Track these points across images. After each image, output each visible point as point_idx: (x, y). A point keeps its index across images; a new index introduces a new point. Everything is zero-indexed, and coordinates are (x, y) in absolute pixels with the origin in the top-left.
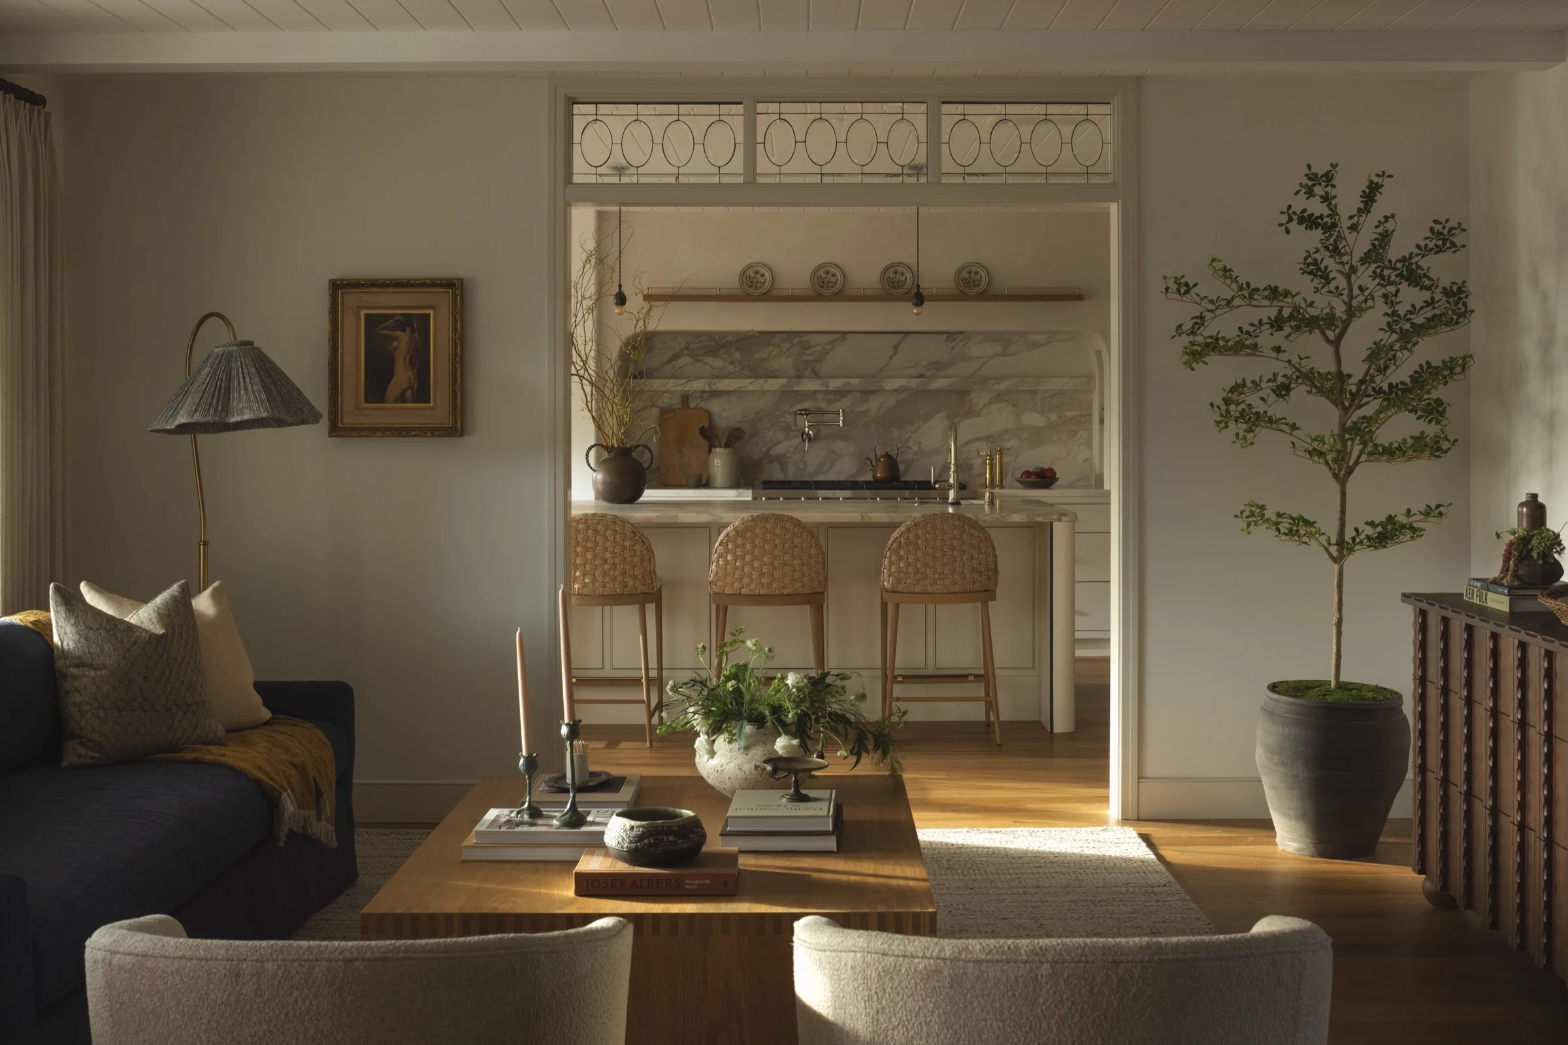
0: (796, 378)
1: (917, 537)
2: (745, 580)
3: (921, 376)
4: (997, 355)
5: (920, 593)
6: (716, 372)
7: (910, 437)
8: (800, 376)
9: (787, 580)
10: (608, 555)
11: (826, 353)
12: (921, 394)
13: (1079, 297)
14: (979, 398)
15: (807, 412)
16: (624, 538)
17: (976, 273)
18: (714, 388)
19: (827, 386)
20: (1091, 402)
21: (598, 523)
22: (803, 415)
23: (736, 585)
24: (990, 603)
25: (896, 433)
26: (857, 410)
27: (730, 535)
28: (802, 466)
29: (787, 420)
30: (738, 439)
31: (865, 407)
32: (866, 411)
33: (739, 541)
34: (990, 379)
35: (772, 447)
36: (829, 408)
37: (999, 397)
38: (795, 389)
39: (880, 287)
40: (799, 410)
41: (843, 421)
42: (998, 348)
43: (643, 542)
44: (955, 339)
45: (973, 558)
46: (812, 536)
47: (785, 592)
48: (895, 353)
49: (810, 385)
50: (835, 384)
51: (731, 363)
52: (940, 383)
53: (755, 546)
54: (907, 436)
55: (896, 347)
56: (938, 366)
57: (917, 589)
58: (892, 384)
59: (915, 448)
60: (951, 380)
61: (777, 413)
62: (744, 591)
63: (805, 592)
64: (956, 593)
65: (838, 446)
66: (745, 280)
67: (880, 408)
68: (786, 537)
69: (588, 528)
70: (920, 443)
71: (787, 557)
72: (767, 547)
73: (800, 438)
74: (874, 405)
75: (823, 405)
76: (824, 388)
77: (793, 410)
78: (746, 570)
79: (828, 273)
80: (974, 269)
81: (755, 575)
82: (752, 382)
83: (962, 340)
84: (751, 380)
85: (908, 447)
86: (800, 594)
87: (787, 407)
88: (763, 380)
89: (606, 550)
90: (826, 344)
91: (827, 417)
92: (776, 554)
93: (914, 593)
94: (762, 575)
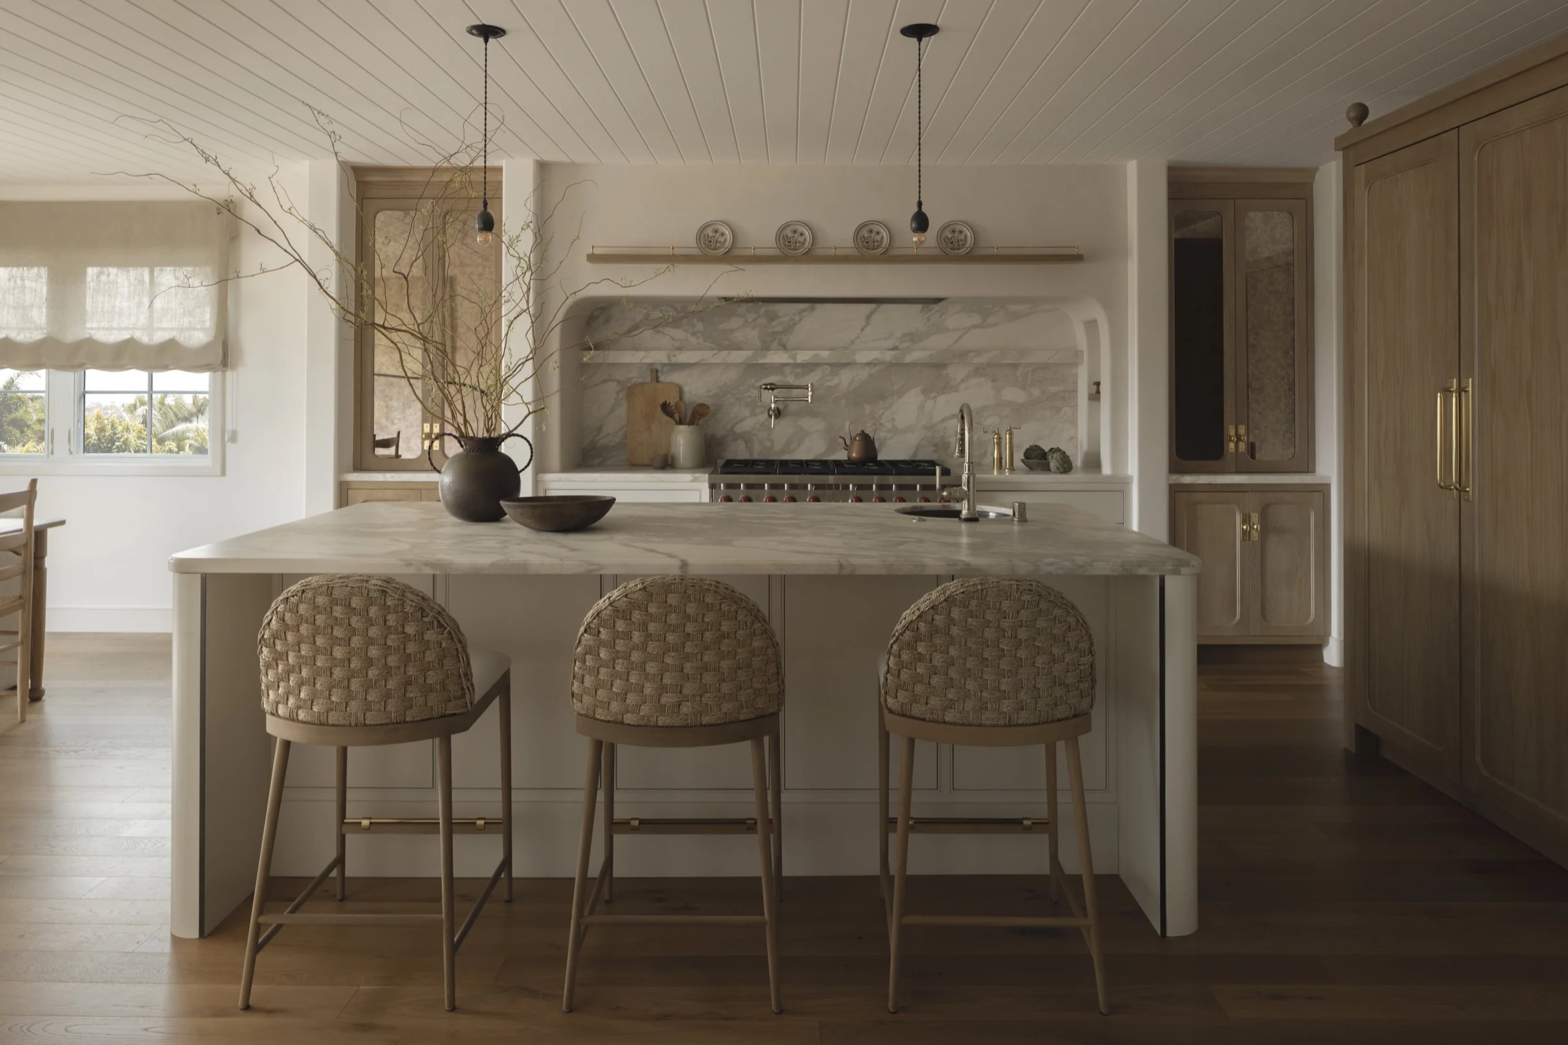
0: (762, 350)
1: (951, 622)
2: (632, 699)
3: (895, 348)
4: (975, 327)
5: (954, 724)
6: (677, 344)
7: (883, 414)
8: (766, 348)
9: (708, 698)
10: (374, 652)
11: (794, 324)
12: (897, 366)
13: (1078, 258)
14: (957, 372)
15: (772, 387)
16: (406, 618)
17: (961, 232)
18: (673, 360)
19: (795, 359)
20: (1076, 376)
21: (352, 594)
22: (769, 389)
23: (615, 706)
24: (1081, 739)
25: (868, 409)
26: (827, 384)
27: (603, 615)
28: (768, 444)
29: (753, 395)
30: (702, 415)
31: (836, 381)
32: (837, 386)
33: (621, 626)
34: (971, 352)
35: (737, 423)
36: (797, 383)
37: (978, 371)
38: (761, 361)
39: (854, 246)
40: (765, 385)
41: (812, 396)
42: (976, 319)
43: (440, 625)
44: (931, 310)
45: (1053, 660)
46: (756, 617)
47: (706, 720)
48: (867, 324)
49: (777, 357)
50: (803, 357)
51: (694, 334)
52: (915, 356)
53: (648, 637)
54: (880, 412)
55: (869, 317)
56: (913, 337)
57: (949, 717)
58: (863, 357)
59: (889, 425)
60: (927, 353)
61: (741, 388)
62: (629, 718)
63: (742, 718)
64: (1022, 725)
65: (807, 423)
66: (702, 240)
67: (852, 381)
68: (707, 620)
69: (334, 602)
70: (893, 420)
71: (709, 657)
72: (671, 638)
73: (766, 415)
74: (845, 379)
75: (791, 380)
76: (791, 361)
77: (759, 384)
78: (633, 680)
79: (795, 232)
80: (958, 228)
81: (649, 689)
82: (714, 355)
83: (937, 311)
84: (715, 352)
85: (881, 424)
86: (731, 722)
87: (753, 381)
88: (726, 352)
89: (371, 642)
90: (794, 314)
91: (795, 392)
92: (688, 650)
93: (945, 722)
94: (663, 689)
